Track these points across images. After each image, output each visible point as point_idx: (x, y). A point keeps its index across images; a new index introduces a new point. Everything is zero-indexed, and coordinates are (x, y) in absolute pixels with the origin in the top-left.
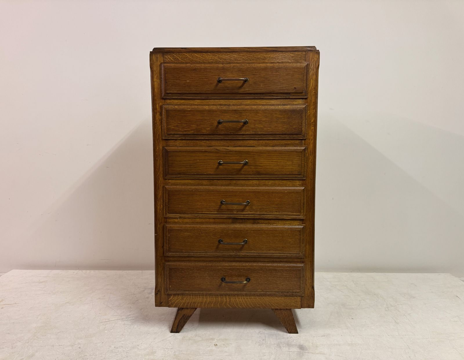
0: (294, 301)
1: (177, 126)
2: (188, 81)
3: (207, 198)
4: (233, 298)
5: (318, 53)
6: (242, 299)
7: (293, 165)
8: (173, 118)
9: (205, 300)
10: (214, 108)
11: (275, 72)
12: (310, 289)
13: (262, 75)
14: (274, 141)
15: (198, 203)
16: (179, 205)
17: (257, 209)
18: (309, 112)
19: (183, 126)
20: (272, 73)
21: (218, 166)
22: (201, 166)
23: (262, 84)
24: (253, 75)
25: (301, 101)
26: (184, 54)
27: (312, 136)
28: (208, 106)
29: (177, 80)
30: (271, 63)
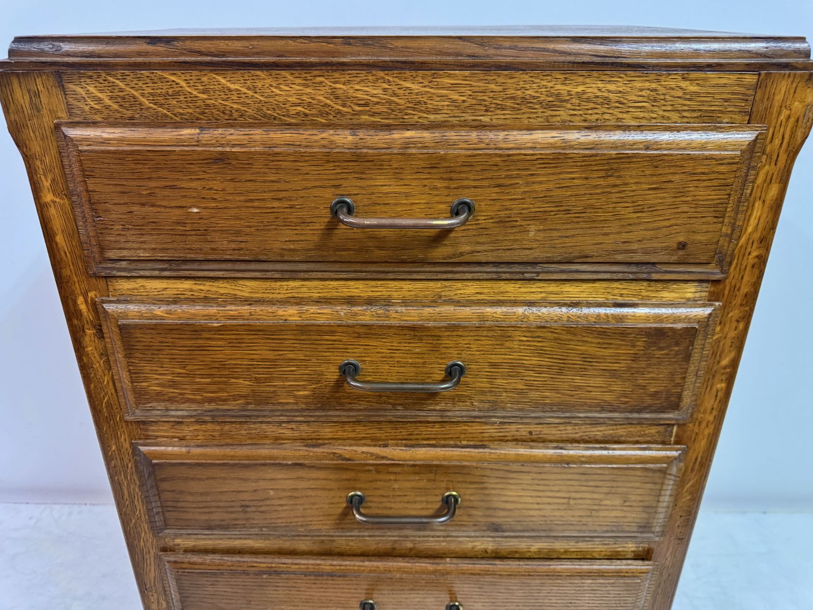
1: (173, 384)
2: (195, 210)
3: (312, 594)
8: (152, 354)
10: (323, 315)
11: (602, 174)
13: (536, 187)
18: (718, 330)
20: (586, 178)
21: (345, 508)
22: (285, 508)
23: (533, 228)
24: (499, 186)
25: (693, 290)
26: (162, 79)
27: (711, 412)
28: (297, 307)
29: (143, 205)
30: (588, 128)
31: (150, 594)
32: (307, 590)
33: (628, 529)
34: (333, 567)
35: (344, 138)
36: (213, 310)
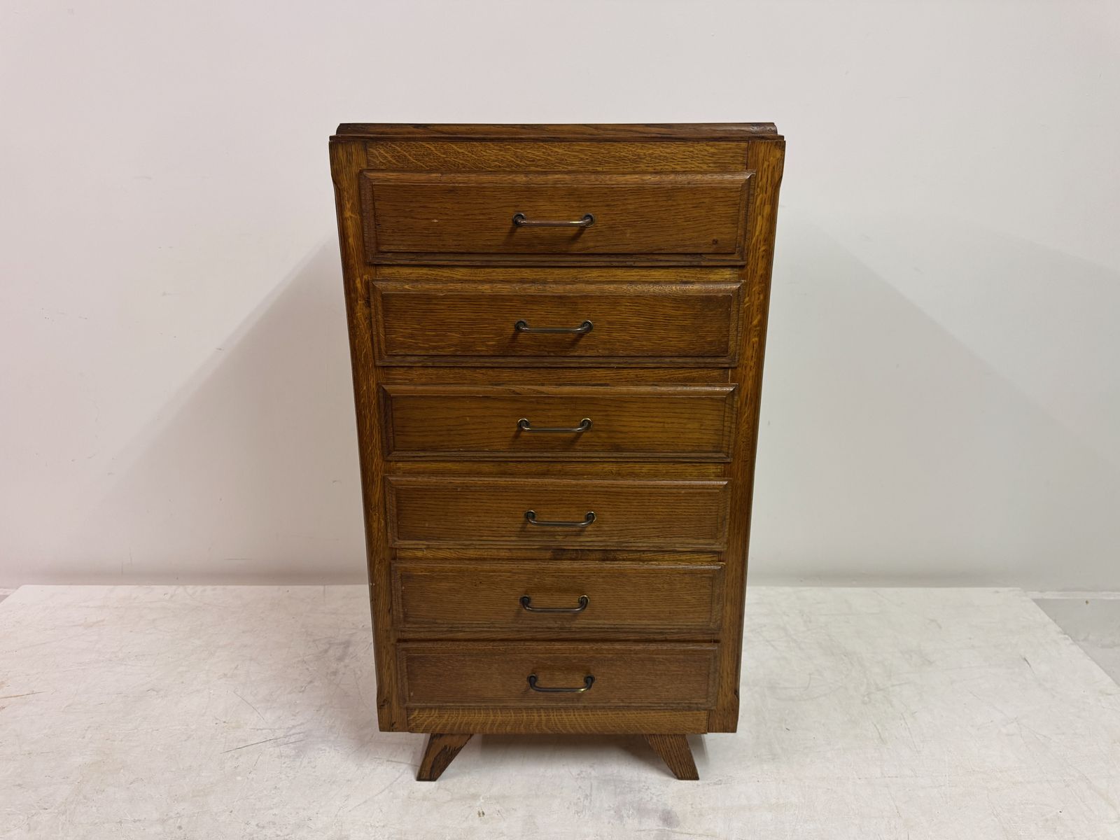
0: (691, 719)
1: (412, 336)
2: (436, 221)
3: (491, 505)
4: (555, 714)
5: (780, 143)
6: (574, 715)
7: (703, 431)
8: (401, 315)
9: (492, 718)
10: (505, 289)
11: (665, 199)
12: (730, 695)
13: (629, 207)
14: (656, 371)
15: (470, 518)
16: (423, 522)
17: (614, 531)
18: (747, 299)
19: (429, 335)
20: (656, 201)
21: (517, 431)
22: (476, 432)
23: (629, 231)
24: (608, 206)
25: (728, 273)
26: (421, 146)
27: (752, 359)
28: (490, 285)
29: (406, 217)
30: (656, 173)
32: (487, 501)
33: (705, 449)
34: (506, 483)
35: (521, 179)
36: (439, 286)
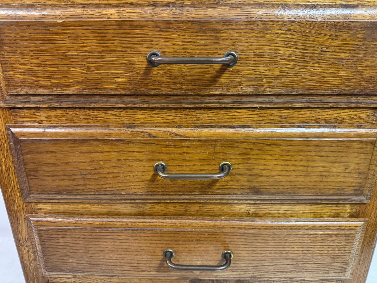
3: (130, 244)
7: (347, 175)
8: (16, 47)
14: (303, 111)
15: (111, 255)
16: (68, 258)
17: (249, 266)
19: (48, 71)
21: (153, 175)
22: (111, 176)
28: (116, 9)
31: (23, 248)
32: (126, 241)
33: (346, 192)
34: (145, 224)
